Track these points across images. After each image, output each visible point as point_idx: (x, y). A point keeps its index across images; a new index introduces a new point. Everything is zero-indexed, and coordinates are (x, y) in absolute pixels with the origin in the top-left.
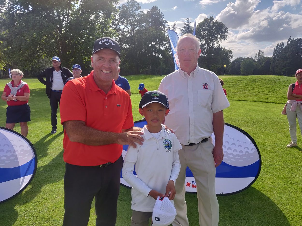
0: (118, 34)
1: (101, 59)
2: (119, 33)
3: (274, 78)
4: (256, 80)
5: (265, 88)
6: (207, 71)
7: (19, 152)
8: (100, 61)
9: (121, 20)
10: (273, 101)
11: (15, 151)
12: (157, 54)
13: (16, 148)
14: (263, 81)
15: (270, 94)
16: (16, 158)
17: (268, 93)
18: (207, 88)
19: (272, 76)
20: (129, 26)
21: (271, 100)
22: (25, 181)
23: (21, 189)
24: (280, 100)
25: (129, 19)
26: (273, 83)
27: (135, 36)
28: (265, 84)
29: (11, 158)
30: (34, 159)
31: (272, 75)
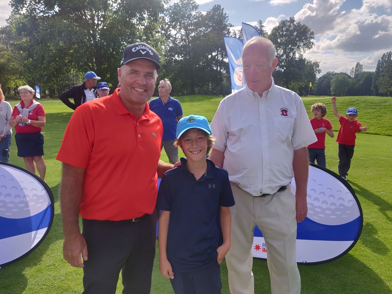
0: (169, 42)
1: (134, 72)
2: (170, 40)
3: (378, 101)
4: (352, 103)
5: (365, 114)
6: (285, 91)
7: (31, 197)
8: (132, 75)
9: (173, 23)
10: (376, 132)
11: (25, 196)
12: (219, 68)
13: (26, 192)
14: (363, 105)
15: (371, 121)
16: (27, 205)
17: (369, 121)
18: (286, 115)
19: (375, 98)
20: (183, 31)
21: (373, 130)
22: (37, 236)
23: (32, 247)
24: (386, 130)
25: (183, 22)
26: (377, 107)
27: (190, 45)
28: (364, 109)
29: (20, 205)
30: (49, 208)
31: (374, 95)
